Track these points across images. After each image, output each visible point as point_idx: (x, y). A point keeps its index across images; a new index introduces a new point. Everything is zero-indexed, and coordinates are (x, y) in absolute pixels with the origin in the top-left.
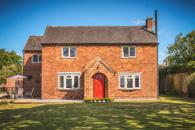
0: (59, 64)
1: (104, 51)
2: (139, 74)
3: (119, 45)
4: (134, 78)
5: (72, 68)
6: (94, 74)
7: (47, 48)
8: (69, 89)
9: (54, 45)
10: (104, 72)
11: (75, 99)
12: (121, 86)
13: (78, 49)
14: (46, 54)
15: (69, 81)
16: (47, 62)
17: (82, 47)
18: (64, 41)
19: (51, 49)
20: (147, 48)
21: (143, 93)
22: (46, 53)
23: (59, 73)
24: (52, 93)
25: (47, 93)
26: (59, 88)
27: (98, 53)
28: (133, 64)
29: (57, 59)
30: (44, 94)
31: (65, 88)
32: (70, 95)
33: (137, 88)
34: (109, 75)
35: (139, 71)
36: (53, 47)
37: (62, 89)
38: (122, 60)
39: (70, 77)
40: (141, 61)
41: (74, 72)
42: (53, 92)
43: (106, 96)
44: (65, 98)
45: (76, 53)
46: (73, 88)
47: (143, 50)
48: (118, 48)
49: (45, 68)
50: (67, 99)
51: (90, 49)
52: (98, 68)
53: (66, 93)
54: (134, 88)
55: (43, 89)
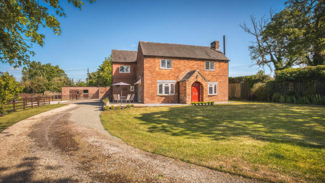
0: (158, 74)
1: (193, 64)
2: (216, 83)
3: (203, 60)
4: (213, 86)
5: (169, 78)
6: (193, 82)
7: (148, 59)
8: (167, 95)
9: (154, 57)
10: (200, 81)
11: (171, 103)
12: (210, 93)
13: (173, 62)
14: (147, 65)
15: (167, 89)
16: (148, 72)
17: (176, 60)
18: (161, 54)
19: (152, 60)
20: (222, 64)
21: (219, 98)
22: (147, 63)
23: (158, 81)
24: (152, 98)
25: (148, 98)
26: (158, 94)
27: (188, 66)
28: (213, 76)
29: (157, 69)
30: (146, 99)
31: (164, 94)
32: (167, 100)
33: (215, 94)
34: (204, 83)
35: (216, 81)
36: (153, 59)
37: (161, 94)
38: (205, 72)
39: (167, 85)
40: (218, 74)
41: (170, 81)
42: (154, 97)
43: (200, 100)
44: (164, 102)
45: (172, 64)
46: (170, 94)
47: (220, 65)
48: (202, 62)
49: (147, 77)
50: (165, 103)
51: (182, 62)
52: (196, 77)
53: (164, 98)
54: (213, 94)
55: (145, 95)
